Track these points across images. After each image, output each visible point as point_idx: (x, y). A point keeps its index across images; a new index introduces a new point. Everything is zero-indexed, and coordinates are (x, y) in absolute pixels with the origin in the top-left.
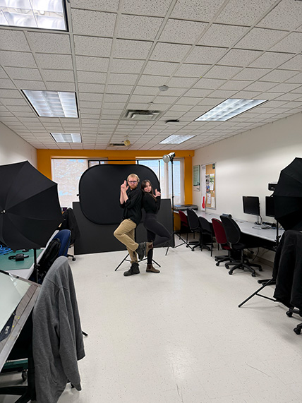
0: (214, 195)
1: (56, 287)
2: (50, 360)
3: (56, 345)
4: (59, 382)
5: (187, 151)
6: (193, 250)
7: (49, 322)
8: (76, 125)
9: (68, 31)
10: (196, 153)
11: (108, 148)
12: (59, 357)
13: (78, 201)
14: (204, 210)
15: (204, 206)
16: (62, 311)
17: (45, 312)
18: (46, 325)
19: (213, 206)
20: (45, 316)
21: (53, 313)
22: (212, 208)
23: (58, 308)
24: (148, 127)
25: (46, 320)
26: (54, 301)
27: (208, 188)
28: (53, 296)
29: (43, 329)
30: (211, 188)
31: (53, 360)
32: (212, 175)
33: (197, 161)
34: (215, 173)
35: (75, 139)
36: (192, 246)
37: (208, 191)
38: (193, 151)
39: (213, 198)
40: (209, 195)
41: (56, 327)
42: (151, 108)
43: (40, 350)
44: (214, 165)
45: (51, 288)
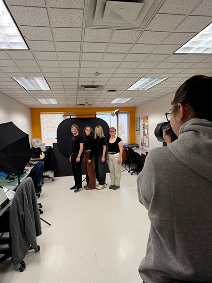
0: (147, 137)
1: (22, 194)
2: (19, 234)
3: (23, 226)
4: (25, 246)
5: (131, 107)
6: (132, 174)
7: (18, 213)
8: (51, 94)
9: (29, 49)
10: (137, 109)
11: (77, 107)
12: (25, 233)
13: (57, 142)
14: (142, 147)
15: (142, 145)
16: (25, 207)
17: (16, 207)
18: (17, 214)
19: (147, 145)
20: (16, 209)
21: (20, 207)
22: (147, 146)
23: (23, 205)
24: (98, 94)
25: (17, 212)
26: (22, 202)
27: (144, 132)
28: (21, 199)
29: (15, 216)
30: (146, 133)
31: (21, 234)
32: (146, 124)
33: (138, 115)
34: (148, 122)
35: (53, 102)
36: (131, 172)
37: (144, 135)
38: (135, 107)
39: (147, 139)
40: (145, 137)
41: (22, 216)
42: (94, 84)
43: (14, 228)
44: (147, 117)
45: (19, 195)
